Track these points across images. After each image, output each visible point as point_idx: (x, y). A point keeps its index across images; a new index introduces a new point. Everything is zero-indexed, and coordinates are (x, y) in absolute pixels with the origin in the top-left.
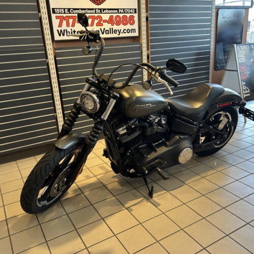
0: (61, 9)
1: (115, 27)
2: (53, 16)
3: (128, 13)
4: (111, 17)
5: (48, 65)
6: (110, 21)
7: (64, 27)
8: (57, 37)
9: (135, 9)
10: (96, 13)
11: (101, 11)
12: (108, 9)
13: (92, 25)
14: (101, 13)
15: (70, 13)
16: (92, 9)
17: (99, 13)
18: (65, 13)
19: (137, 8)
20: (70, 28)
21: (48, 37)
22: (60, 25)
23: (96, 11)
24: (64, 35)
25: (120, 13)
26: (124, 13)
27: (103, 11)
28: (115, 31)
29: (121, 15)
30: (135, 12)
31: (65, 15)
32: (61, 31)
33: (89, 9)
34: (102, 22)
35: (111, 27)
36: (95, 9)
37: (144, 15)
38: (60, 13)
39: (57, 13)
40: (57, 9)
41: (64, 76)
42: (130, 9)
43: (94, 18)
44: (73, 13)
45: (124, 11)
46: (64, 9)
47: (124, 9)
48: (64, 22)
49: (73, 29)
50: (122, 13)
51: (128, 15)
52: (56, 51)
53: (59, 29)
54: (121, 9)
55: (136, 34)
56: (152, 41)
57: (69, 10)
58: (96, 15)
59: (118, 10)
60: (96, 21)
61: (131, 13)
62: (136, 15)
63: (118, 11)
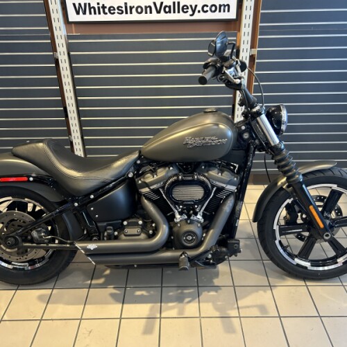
5: (57, 62)
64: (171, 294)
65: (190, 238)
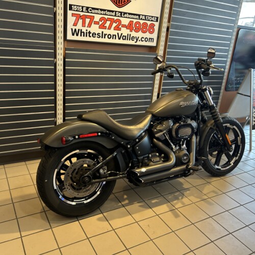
0: (79, 6)
1: (133, 34)
2: (70, 13)
3: (149, 20)
4: (131, 23)
5: (55, 65)
6: (129, 27)
7: (79, 26)
8: (70, 37)
9: (157, 18)
10: (115, 16)
11: (121, 15)
12: (130, 14)
13: (109, 28)
14: (121, 17)
15: (88, 12)
16: (113, 11)
17: (118, 16)
18: (82, 11)
19: (159, 16)
20: (86, 28)
21: (60, 35)
22: (75, 24)
23: (115, 14)
24: (77, 35)
25: (141, 19)
26: (145, 20)
27: (124, 15)
28: (133, 38)
29: (142, 22)
30: (157, 21)
31: (82, 14)
32: (75, 30)
33: (108, 11)
34: (120, 27)
35: (129, 33)
36: (116, 12)
37: (165, 25)
38: (77, 11)
39: (74, 10)
40: (74, 5)
41: (71, 79)
42: (152, 17)
43: (112, 21)
44: (91, 13)
45: (145, 18)
46: (83, 7)
47: (145, 16)
48: (80, 21)
49: (89, 29)
50: (143, 20)
51: (149, 23)
52: (66, 52)
53: (74, 28)
54: (143, 15)
55: (154, 44)
56: (170, 53)
57: (87, 8)
58: (115, 18)
59: (139, 15)
60: (114, 25)
61: (152, 21)
62: (157, 24)
63: (139, 17)
64: (170, 197)
65: (185, 158)
